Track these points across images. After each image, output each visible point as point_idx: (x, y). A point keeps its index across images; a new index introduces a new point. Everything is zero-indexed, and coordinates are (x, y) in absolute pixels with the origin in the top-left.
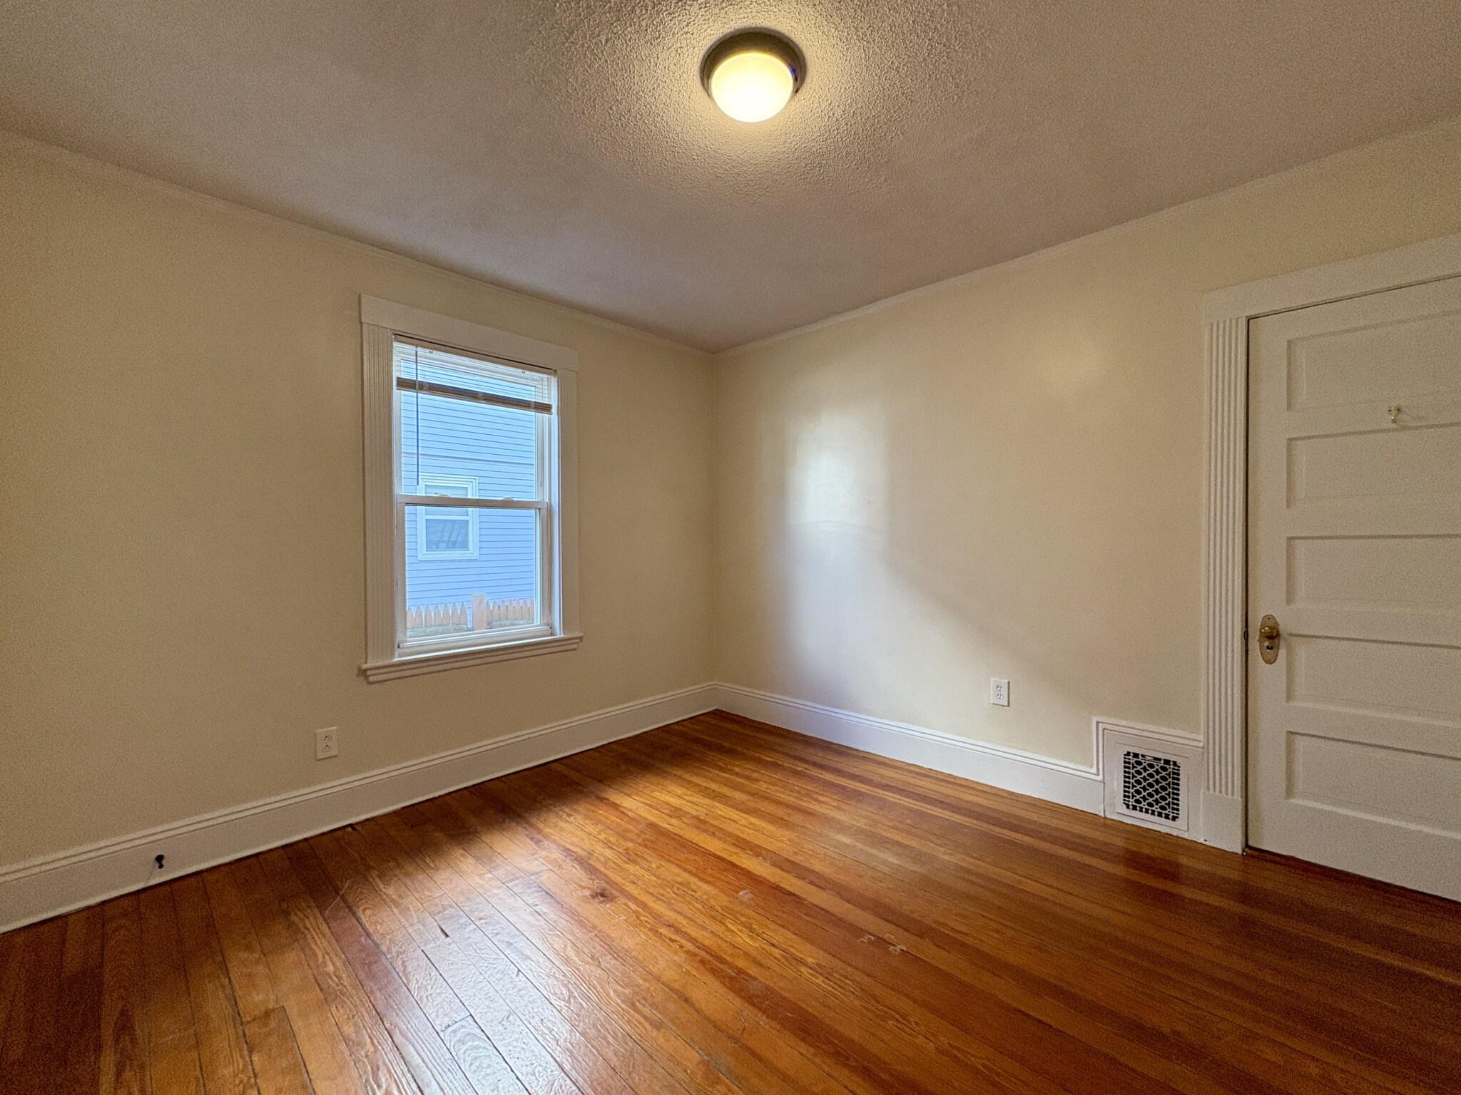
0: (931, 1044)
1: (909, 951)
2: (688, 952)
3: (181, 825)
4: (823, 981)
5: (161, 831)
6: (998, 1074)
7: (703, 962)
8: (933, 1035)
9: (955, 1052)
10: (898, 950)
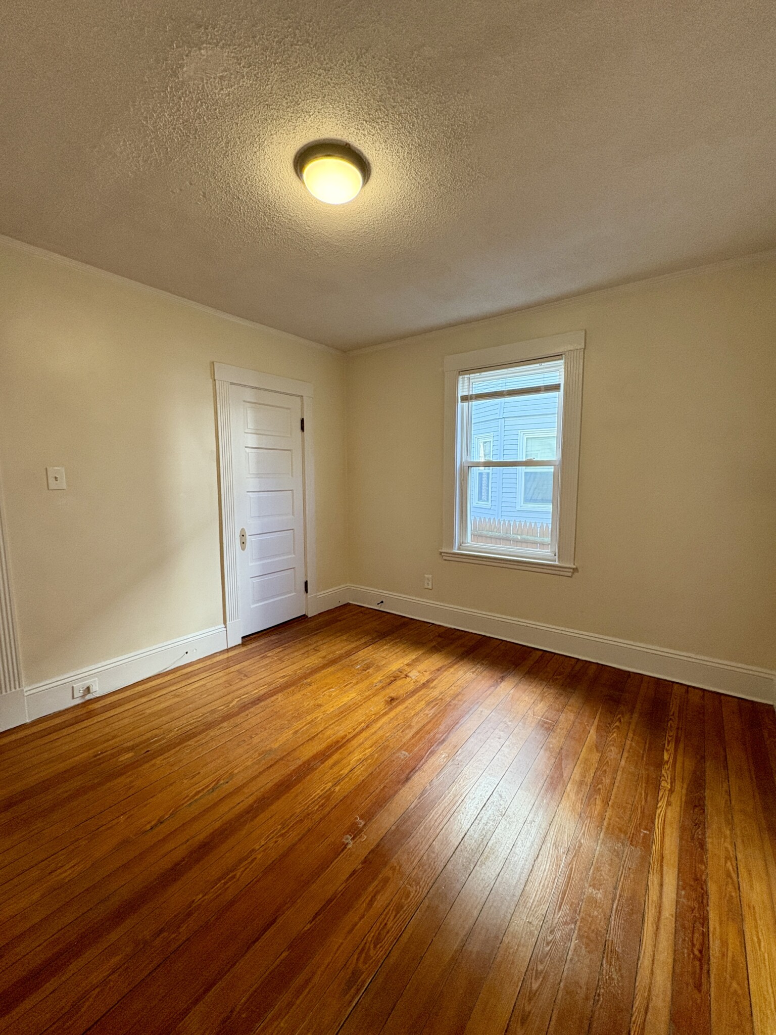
0: (258, 847)
1: (346, 850)
2: (346, 735)
3: (395, 595)
4: (318, 794)
5: (385, 593)
6: (225, 884)
7: (338, 742)
8: (265, 849)
9: (250, 860)
10: (347, 841)
